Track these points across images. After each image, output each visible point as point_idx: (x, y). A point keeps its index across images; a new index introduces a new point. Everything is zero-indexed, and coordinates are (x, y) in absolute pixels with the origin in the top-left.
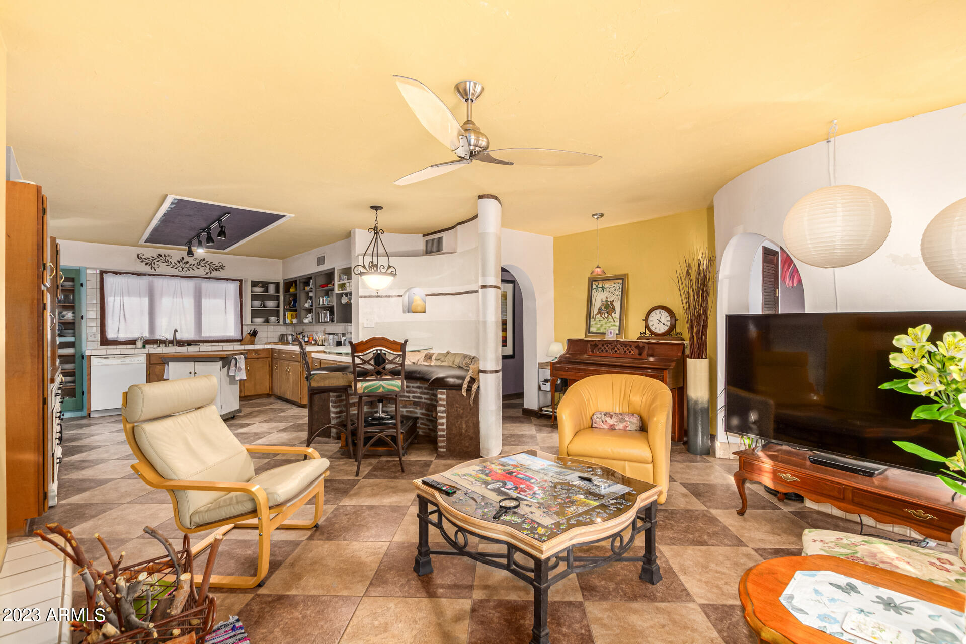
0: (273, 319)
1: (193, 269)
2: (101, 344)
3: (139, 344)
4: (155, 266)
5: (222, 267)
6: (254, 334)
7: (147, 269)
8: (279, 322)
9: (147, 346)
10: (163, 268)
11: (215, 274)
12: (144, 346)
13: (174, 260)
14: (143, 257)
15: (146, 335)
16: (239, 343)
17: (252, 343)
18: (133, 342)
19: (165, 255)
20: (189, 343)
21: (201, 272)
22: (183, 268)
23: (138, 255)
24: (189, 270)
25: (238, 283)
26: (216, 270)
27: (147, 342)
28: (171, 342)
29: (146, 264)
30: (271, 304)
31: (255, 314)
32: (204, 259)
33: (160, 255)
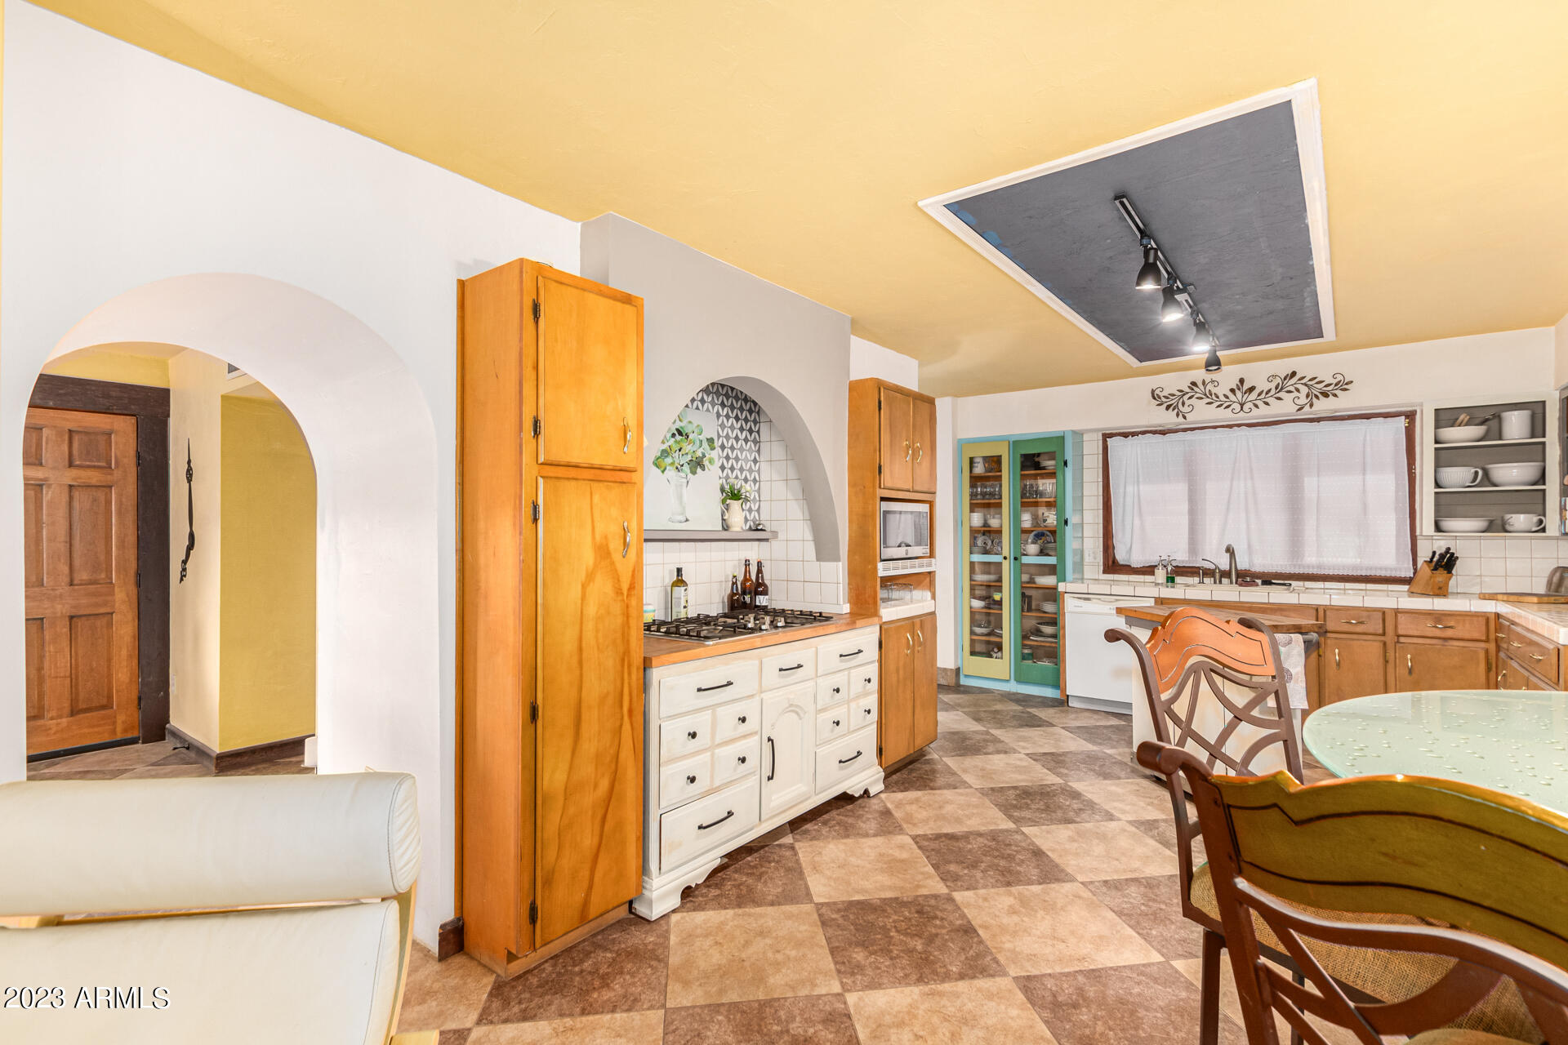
0: (1520, 520)
1: (1267, 404)
2: (1105, 572)
3: (1161, 575)
4: (1185, 409)
5: (1343, 385)
6: (1446, 563)
7: (1169, 419)
8: (1544, 530)
9: (1178, 579)
10: (1201, 412)
11: (1323, 406)
12: (1171, 580)
13: (1222, 390)
14: (1161, 394)
15: (1182, 557)
16: (1406, 588)
17: (1441, 592)
18: (1149, 570)
19: (1204, 383)
20: (1268, 580)
21: (1286, 406)
22: (1242, 405)
23: (1153, 392)
24: (1256, 406)
25: (1402, 422)
26: (1326, 395)
27: (1177, 572)
28: (1226, 574)
29: (1168, 408)
30: (1512, 474)
31: (1448, 505)
32: (1294, 374)
33: (1194, 384)
